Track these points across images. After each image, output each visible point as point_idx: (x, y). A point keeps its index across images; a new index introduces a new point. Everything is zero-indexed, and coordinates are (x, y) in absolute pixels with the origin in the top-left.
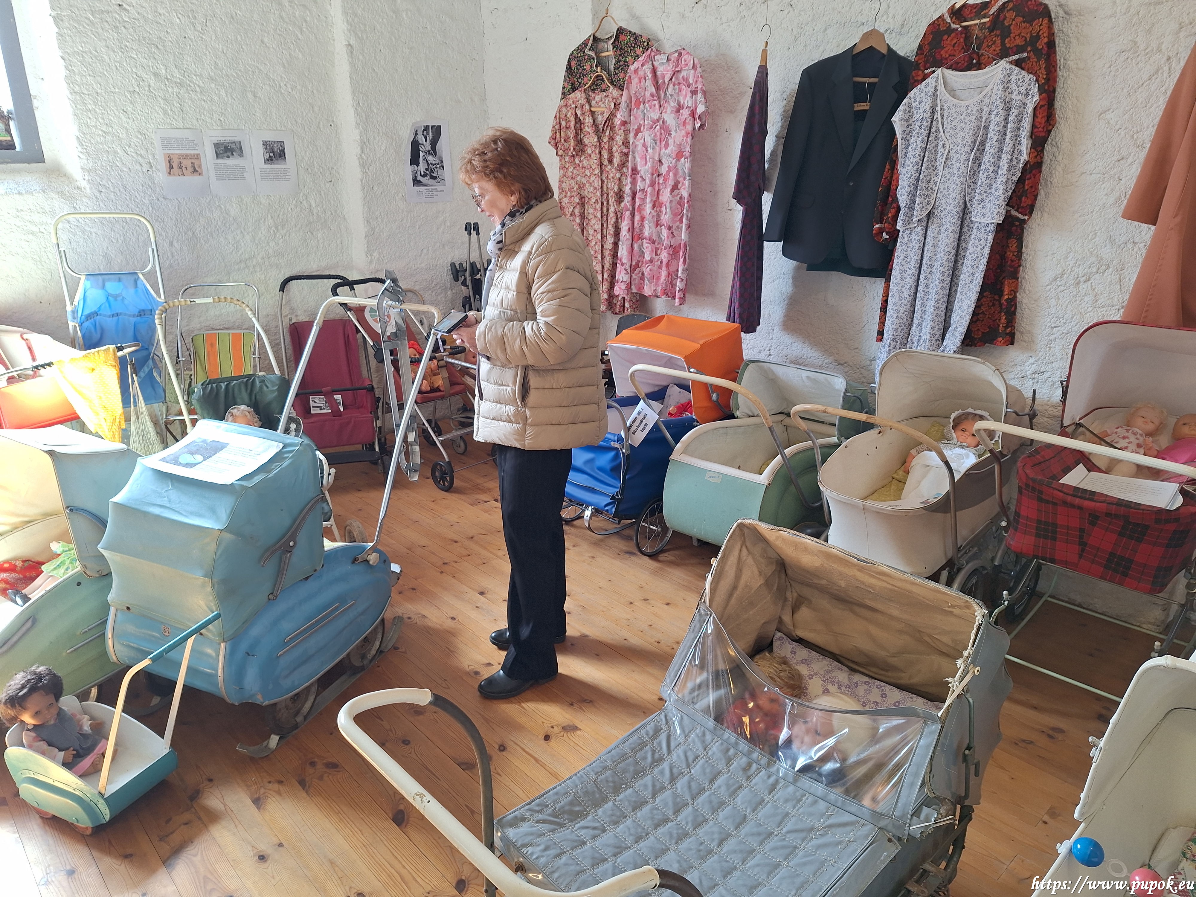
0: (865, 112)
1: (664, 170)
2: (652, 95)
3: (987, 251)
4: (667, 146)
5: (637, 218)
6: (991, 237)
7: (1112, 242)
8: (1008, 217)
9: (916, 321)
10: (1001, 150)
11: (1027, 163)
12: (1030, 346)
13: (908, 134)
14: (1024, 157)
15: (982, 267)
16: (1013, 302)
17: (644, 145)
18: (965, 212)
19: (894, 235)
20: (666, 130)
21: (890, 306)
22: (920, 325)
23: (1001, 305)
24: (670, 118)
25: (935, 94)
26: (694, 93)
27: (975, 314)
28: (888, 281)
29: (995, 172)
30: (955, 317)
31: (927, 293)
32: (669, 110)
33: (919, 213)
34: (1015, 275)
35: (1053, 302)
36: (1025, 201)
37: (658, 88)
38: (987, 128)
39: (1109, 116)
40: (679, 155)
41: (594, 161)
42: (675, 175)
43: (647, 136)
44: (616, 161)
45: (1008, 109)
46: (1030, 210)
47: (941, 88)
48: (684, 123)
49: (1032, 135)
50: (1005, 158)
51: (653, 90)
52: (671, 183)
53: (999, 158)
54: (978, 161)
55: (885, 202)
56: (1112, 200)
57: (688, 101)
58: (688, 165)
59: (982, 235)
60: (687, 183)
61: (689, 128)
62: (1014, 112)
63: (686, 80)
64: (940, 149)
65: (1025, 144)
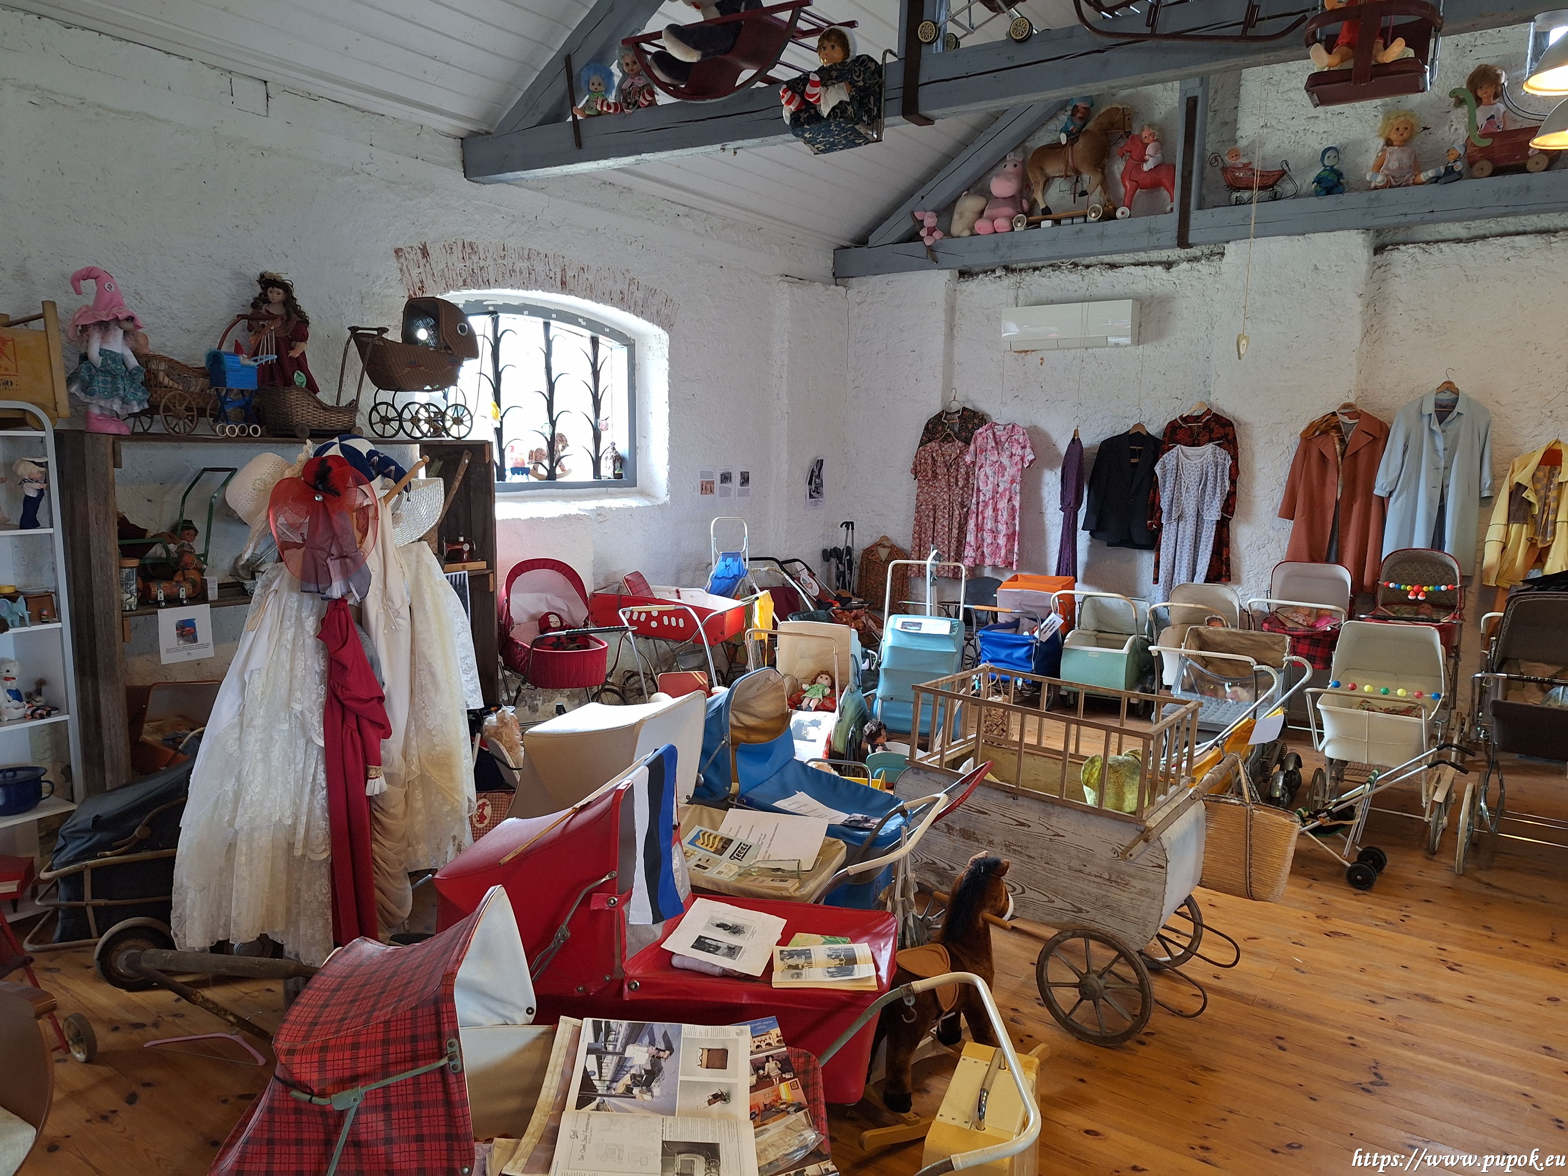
0: (1137, 463)
1: (1000, 490)
2: (992, 447)
3: (1213, 534)
4: (1003, 476)
5: (980, 518)
6: (1214, 527)
7: (1274, 528)
8: (1222, 516)
9: (1176, 572)
10: (1215, 485)
11: (1229, 492)
12: (1238, 582)
13: (1164, 475)
14: (1228, 489)
15: (1212, 542)
16: (1228, 559)
17: (986, 475)
18: (1199, 515)
19: (1160, 526)
20: (1003, 468)
21: (1161, 564)
22: (1179, 573)
23: (1222, 561)
24: (1005, 460)
25: (1177, 457)
26: (1024, 447)
27: (1210, 566)
28: (1159, 550)
29: (1214, 495)
30: (1198, 568)
31: (1181, 556)
32: (1005, 456)
33: (1175, 516)
34: (1227, 545)
35: (1248, 559)
36: (1230, 510)
37: (996, 443)
38: (1207, 474)
39: (1263, 470)
40: (1013, 481)
41: (943, 483)
42: (1010, 492)
43: (988, 470)
44: (960, 484)
45: (1217, 466)
46: (1232, 514)
47: (1181, 455)
48: (1016, 464)
49: (1230, 478)
50: (1218, 490)
51: (994, 444)
52: (1008, 497)
53: (1215, 489)
54: (1204, 490)
55: (1153, 509)
56: (1271, 509)
57: (1019, 452)
58: (1018, 487)
59: (1210, 526)
60: (1018, 498)
61: (1020, 467)
62: (1220, 468)
63: (1018, 440)
64: (1183, 484)
65: (1227, 483)
